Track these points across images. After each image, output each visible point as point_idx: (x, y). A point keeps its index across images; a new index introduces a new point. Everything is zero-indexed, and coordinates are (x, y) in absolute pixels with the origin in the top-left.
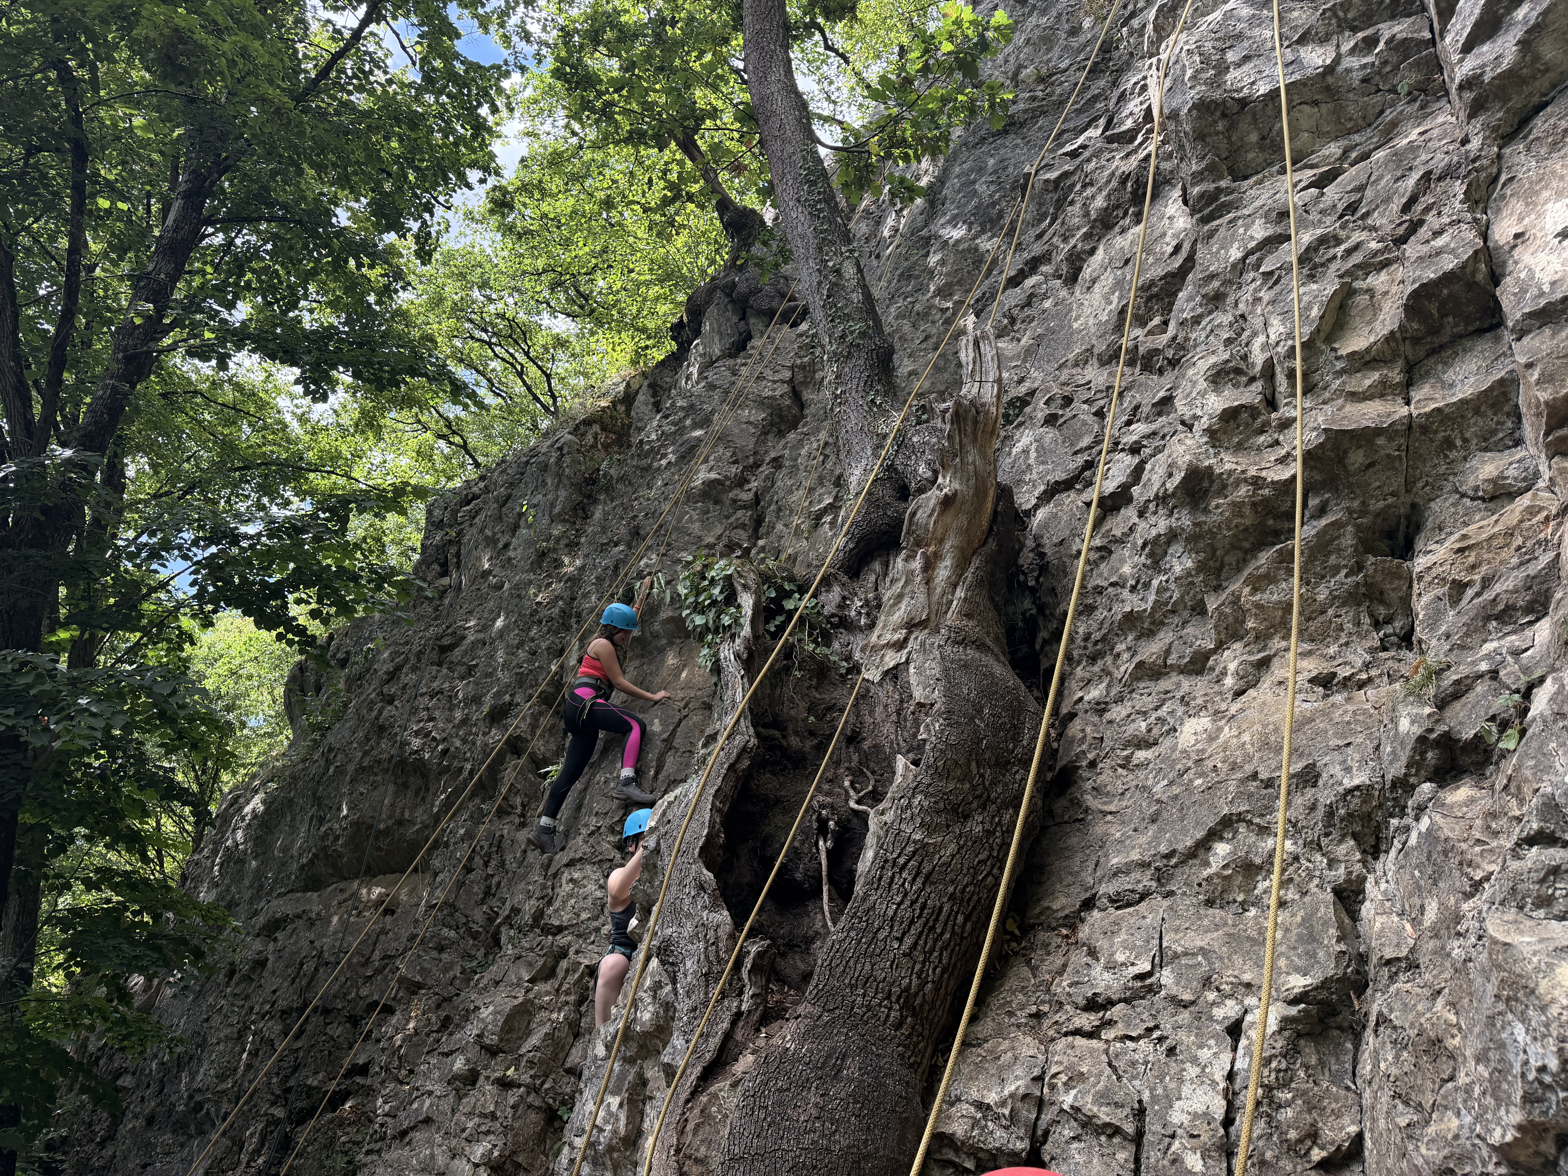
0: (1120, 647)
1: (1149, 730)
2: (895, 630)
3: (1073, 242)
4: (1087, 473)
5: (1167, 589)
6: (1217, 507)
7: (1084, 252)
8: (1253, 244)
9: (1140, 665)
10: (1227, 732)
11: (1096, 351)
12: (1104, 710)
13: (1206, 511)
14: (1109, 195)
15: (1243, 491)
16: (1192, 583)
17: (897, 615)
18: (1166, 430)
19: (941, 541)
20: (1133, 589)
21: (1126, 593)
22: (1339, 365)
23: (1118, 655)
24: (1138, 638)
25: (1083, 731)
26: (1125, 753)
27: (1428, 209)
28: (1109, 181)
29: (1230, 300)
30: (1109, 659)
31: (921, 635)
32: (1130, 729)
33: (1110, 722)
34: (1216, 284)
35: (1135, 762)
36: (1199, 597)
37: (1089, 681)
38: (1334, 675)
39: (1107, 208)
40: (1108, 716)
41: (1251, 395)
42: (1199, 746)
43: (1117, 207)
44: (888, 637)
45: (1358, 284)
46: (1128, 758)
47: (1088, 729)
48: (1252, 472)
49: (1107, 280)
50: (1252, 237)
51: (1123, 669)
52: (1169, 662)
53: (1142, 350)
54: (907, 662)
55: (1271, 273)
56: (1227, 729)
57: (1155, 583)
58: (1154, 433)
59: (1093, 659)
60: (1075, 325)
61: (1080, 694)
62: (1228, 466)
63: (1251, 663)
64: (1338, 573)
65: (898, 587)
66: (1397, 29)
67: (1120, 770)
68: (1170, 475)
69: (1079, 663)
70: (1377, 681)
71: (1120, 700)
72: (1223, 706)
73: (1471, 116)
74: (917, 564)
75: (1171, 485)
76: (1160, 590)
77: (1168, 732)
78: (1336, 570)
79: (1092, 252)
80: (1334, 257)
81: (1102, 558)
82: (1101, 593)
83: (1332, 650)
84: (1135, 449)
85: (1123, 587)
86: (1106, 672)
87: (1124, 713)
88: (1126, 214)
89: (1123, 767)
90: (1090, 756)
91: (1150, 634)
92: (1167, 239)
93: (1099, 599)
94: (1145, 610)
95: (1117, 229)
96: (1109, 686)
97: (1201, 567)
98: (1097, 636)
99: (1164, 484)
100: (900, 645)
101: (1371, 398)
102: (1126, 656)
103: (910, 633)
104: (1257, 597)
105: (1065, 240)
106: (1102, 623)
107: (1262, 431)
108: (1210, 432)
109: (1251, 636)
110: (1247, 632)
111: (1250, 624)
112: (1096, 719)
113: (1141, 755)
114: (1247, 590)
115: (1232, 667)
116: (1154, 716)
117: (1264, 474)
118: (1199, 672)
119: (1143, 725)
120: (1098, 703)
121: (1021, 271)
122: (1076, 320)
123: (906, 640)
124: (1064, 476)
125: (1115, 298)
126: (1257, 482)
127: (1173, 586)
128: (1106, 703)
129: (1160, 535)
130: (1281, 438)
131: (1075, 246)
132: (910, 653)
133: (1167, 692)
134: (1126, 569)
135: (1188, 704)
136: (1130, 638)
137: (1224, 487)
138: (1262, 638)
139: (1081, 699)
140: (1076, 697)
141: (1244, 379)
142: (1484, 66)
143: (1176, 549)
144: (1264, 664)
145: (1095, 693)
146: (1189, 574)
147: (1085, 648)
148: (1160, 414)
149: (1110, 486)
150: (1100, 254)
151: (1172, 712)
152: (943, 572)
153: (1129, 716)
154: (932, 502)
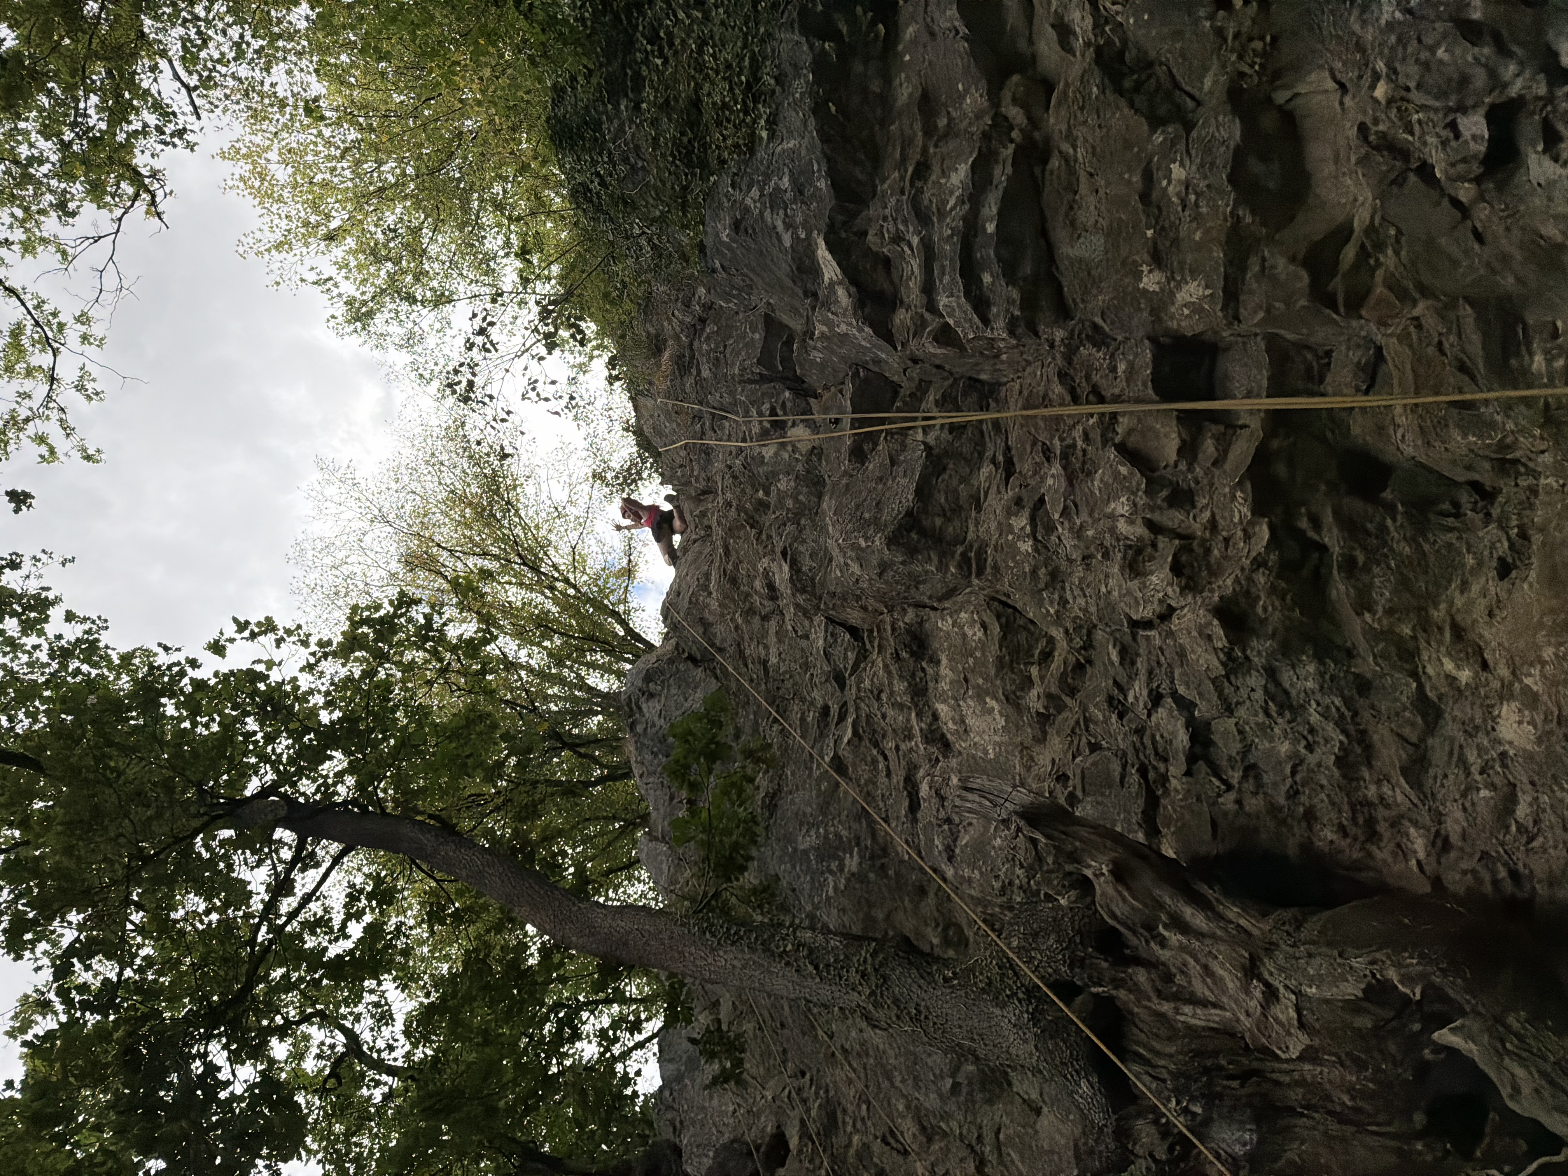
0: (1372, 791)
1: (1493, 787)
2: (1248, 992)
3: (916, 730)
4: (1151, 775)
5: (1328, 707)
6: (1265, 609)
7: (931, 724)
8: (1028, 528)
9: (1405, 772)
10: (1533, 681)
11: (1028, 742)
12: (1446, 841)
13: (1263, 622)
14: (900, 676)
15: (1261, 578)
16: (1332, 678)
17: (1230, 985)
18: (1154, 658)
19: (1161, 906)
20: (1310, 748)
21: (1312, 759)
22: (1183, 466)
23: (1382, 799)
24: (1370, 766)
25: (1465, 872)
26: (1514, 829)
27: (1088, 377)
28: (889, 673)
29: (1063, 565)
30: (1381, 813)
31: (1268, 967)
32: (1484, 813)
33: (1464, 836)
34: (1042, 572)
35: (1530, 820)
36: (1351, 677)
37: (1399, 845)
38: (1501, 560)
39: (910, 685)
40: (1454, 839)
41: (1167, 547)
42: (1539, 718)
43: (913, 675)
44: (1253, 1004)
45: (1118, 439)
46: (1521, 829)
47: (1465, 865)
48: (1246, 562)
49: (969, 706)
50: (1022, 529)
51: (1400, 798)
52: (1414, 740)
53: (1054, 690)
54: (1298, 994)
55: (1066, 508)
56: (1528, 681)
57: (1314, 718)
58: (1150, 672)
59: (1373, 835)
60: (992, 756)
61: (1413, 862)
62: (1229, 582)
63: (1453, 643)
64: (1387, 528)
65: (1195, 969)
66: (931, 398)
67: (1535, 844)
68: (1209, 638)
69: (1370, 855)
70: (1525, 520)
71: (1439, 817)
72: (1496, 684)
73: (1037, 335)
74: (1174, 938)
75: (1221, 642)
76: (1325, 715)
77: (1504, 766)
78: (1383, 529)
79: (935, 717)
80: (1084, 451)
81: (1258, 778)
82: (1297, 792)
83: (1470, 561)
84: (1156, 699)
85: (1302, 761)
86: (1395, 823)
87: (1459, 814)
88: (923, 670)
89: (1531, 840)
90: (1503, 873)
91: (1368, 749)
92: (970, 633)
93: (1303, 798)
94: (1341, 742)
95: (931, 685)
96: (1415, 824)
97: (1319, 658)
98: (1346, 814)
99: (1215, 650)
100: (1271, 994)
101: (1226, 452)
102: (1386, 789)
103: (1260, 979)
104: (1380, 609)
105: (910, 737)
106: (1333, 803)
107: (1208, 551)
108: (1184, 590)
109: (1421, 635)
110: (1414, 638)
111: (1407, 631)
112: (1453, 854)
113: (1522, 811)
114: (1367, 616)
115: (1449, 665)
116: (1478, 777)
117: (1254, 554)
118: (1439, 714)
119: (1484, 793)
120: (1433, 844)
121: (910, 795)
122: (986, 752)
123: (1267, 985)
124: (1141, 802)
125: (991, 702)
126: (1259, 563)
127: (1327, 700)
128: (1437, 833)
129: (1265, 688)
130: (1224, 533)
131: (921, 730)
132: (1286, 987)
133: (1451, 753)
134: (1284, 748)
135: (1477, 728)
136: (1366, 775)
137: (1248, 593)
138: (1425, 625)
139: (1419, 862)
140: (1415, 869)
141: (1149, 550)
142: (1007, 311)
143: (1287, 677)
144: (1458, 632)
145: (1419, 844)
146: (1322, 675)
147: (1355, 839)
148: (1133, 663)
149: (1182, 738)
150: (942, 709)
151: (1481, 750)
152: (1197, 919)
153: (1465, 809)
154: (1110, 890)
